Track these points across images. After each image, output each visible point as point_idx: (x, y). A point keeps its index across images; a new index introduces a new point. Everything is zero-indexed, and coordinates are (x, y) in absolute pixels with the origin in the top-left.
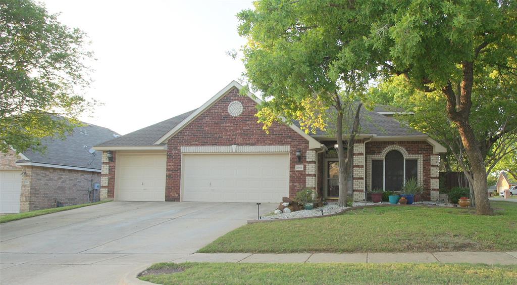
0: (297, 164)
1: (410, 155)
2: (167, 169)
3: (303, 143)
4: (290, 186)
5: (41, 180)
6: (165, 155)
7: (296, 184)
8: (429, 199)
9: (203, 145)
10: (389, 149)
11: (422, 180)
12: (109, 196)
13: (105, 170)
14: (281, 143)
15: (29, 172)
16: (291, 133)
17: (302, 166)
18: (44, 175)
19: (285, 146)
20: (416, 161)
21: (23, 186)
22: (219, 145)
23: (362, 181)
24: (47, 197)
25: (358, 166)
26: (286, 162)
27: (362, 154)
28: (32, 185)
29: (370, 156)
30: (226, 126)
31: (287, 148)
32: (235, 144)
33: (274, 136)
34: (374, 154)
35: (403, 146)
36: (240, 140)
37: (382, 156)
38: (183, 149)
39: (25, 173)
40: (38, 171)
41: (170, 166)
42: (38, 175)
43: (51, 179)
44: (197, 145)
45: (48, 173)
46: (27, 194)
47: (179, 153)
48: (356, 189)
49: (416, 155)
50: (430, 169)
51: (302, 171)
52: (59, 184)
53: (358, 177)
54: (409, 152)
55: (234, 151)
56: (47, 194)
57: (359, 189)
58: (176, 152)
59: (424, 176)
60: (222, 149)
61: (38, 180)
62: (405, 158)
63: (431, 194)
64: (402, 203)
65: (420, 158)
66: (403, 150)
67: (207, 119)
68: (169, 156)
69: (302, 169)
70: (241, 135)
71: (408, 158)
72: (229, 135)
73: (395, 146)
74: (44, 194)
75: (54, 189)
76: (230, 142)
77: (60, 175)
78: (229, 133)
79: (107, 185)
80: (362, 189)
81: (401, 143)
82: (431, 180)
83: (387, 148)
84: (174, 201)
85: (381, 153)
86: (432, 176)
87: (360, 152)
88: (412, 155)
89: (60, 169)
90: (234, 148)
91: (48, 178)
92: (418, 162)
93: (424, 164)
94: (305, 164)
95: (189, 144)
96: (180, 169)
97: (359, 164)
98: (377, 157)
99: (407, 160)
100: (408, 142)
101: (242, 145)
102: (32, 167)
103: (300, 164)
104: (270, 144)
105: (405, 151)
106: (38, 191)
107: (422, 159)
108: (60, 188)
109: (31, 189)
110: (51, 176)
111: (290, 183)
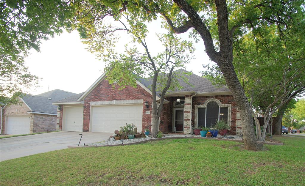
0: (147, 111)
1: (222, 105)
2: (84, 114)
3: (150, 98)
4: (142, 124)
5: (39, 120)
6: (82, 107)
7: (146, 123)
8: (235, 134)
9: (100, 101)
10: (209, 101)
11: (230, 121)
12: (60, 129)
13: (58, 115)
14: (139, 98)
15: (33, 117)
16: (144, 91)
17: (149, 112)
18: (41, 118)
19: (140, 100)
20: (227, 108)
21: (31, 123)
22: (107, 100)
23: (189, 121)
24: (43, 129)
25: (187, 112)
26: (141, 109)
27: (190, 104)
28: (34, 123)
29: (197, 105)
30: (111, 90)
31: (141, 101)
32: (115, 100)
33: (135, 94)
34: (200, 104)
35: (218, 99)
36: (117, 97)
37: (204, 106)
38: (91, 103)
39: (31, 117)
40: (38, 116)
41: (85, 112)
42: (37, 118)
43: (45, 120)
44: (97, 101)
45: (44, 117)
46: (32, 127)
47: (89, 106)
48: (186, 126)
49: (227, 105)
50: (236, 114)
51: (149, 115)
52: (51, 122)
53: (187, 118)
54: (222, 103)
55: (114, 104)
56: (44, 127)
57: (187, 126)
58: (88, 105)
59: (232, 118)
60: (109, 102)
61: (38, 120)
62: (219, 106)
63: (237, 130)
64: (208, 136)
65: (230, 107)
66: (218, 101)
67: (102, 86)
68: (85, 107)
69: (149, 114)
70: (118, 94)
71: (221, 106)
72: (113, 94)
73: (213, 99)
74: (42, 127)
75: (48, 125)
76: (112, 99)
77: (51, 118)
78: (112, 93)
79: (59, 123)
80: (189, 126)
81: (217, 97)
82: (237, 121)
83: (208, 100)
84: (86, 132)
85: (204, 103)
86: (237, 118)
87: (189, 103)
88: (224, 105)
89: (52, 115)
90: (114, 102)
91: (44, 119)
92: (228, 109)
93: (232, 110)
94: (151, 110)
95: (94, 100)
96: (89, 114)
97: (187, 111)
98: (201, 106)
99: (221, 108)
100: (222, 96)
101: (118, 100)
102: (34, 114)
103: (148, 111)
104: (133, 99)
105: (219, 102)
106: (38, 125)
107: (231, 107)
108: (51, 124)
109: (34, 124)
110: (46, 118)
111: (143, 122)
